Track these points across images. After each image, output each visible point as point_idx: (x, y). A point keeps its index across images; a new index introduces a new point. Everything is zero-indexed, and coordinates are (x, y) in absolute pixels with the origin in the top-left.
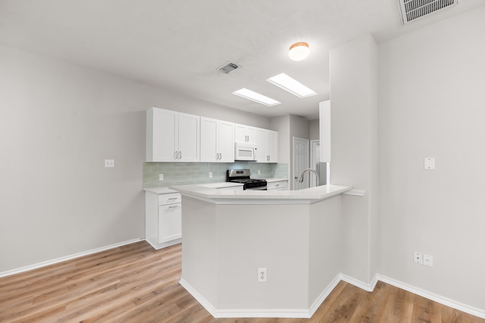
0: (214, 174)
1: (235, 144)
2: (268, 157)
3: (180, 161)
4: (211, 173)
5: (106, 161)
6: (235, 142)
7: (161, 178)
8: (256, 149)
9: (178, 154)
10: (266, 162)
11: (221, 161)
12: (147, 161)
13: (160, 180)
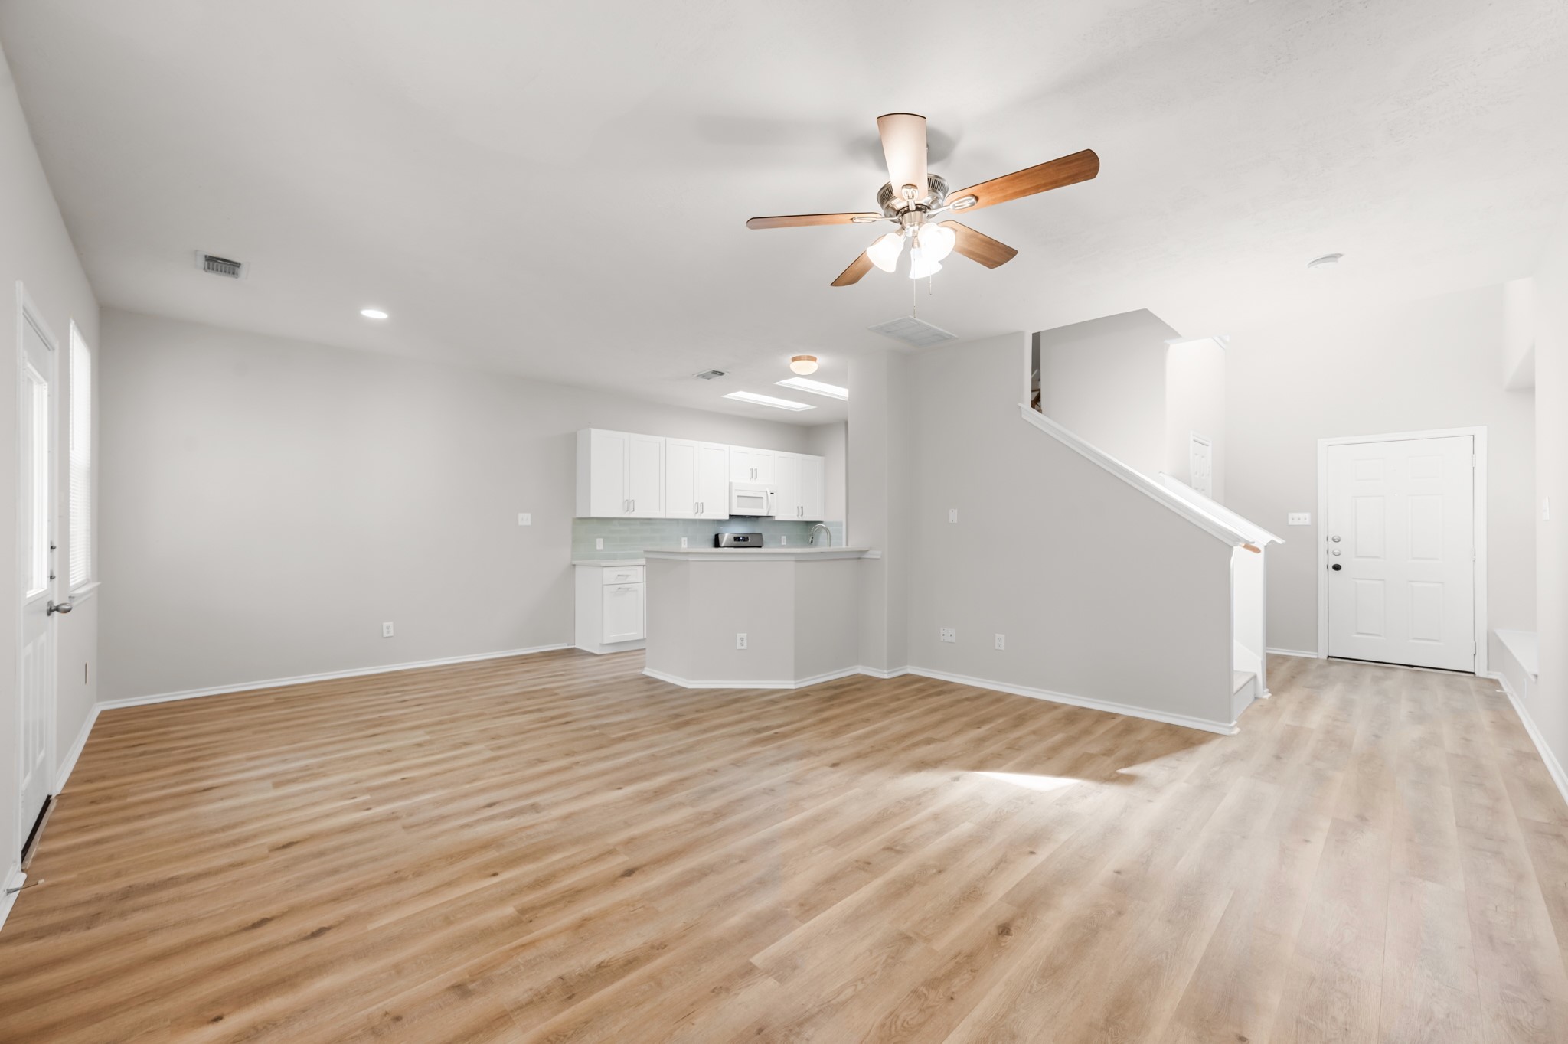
0: (691, 541)
1: (730, 484)
2: (801, 510)
3: (633, 515)
4: (684, 540)
5: (521, 515)
6: (731, 481)
7: (600, 544)
8: (772, 494)
9: (629, 504)
10: (796, 519)
11: (703, 517)
12: (578, 516)
13: (598, 548)
